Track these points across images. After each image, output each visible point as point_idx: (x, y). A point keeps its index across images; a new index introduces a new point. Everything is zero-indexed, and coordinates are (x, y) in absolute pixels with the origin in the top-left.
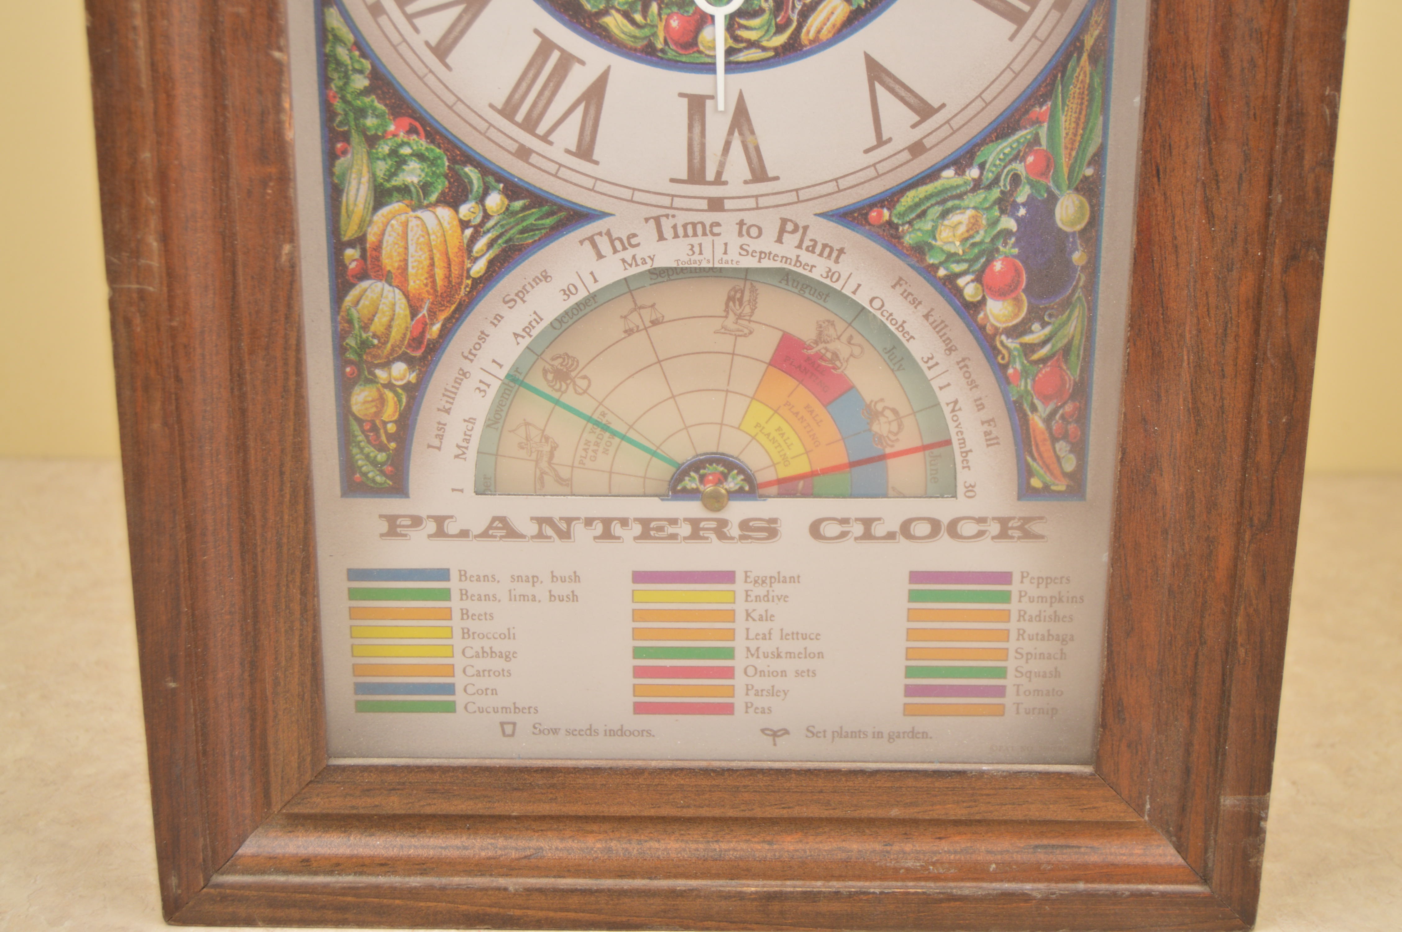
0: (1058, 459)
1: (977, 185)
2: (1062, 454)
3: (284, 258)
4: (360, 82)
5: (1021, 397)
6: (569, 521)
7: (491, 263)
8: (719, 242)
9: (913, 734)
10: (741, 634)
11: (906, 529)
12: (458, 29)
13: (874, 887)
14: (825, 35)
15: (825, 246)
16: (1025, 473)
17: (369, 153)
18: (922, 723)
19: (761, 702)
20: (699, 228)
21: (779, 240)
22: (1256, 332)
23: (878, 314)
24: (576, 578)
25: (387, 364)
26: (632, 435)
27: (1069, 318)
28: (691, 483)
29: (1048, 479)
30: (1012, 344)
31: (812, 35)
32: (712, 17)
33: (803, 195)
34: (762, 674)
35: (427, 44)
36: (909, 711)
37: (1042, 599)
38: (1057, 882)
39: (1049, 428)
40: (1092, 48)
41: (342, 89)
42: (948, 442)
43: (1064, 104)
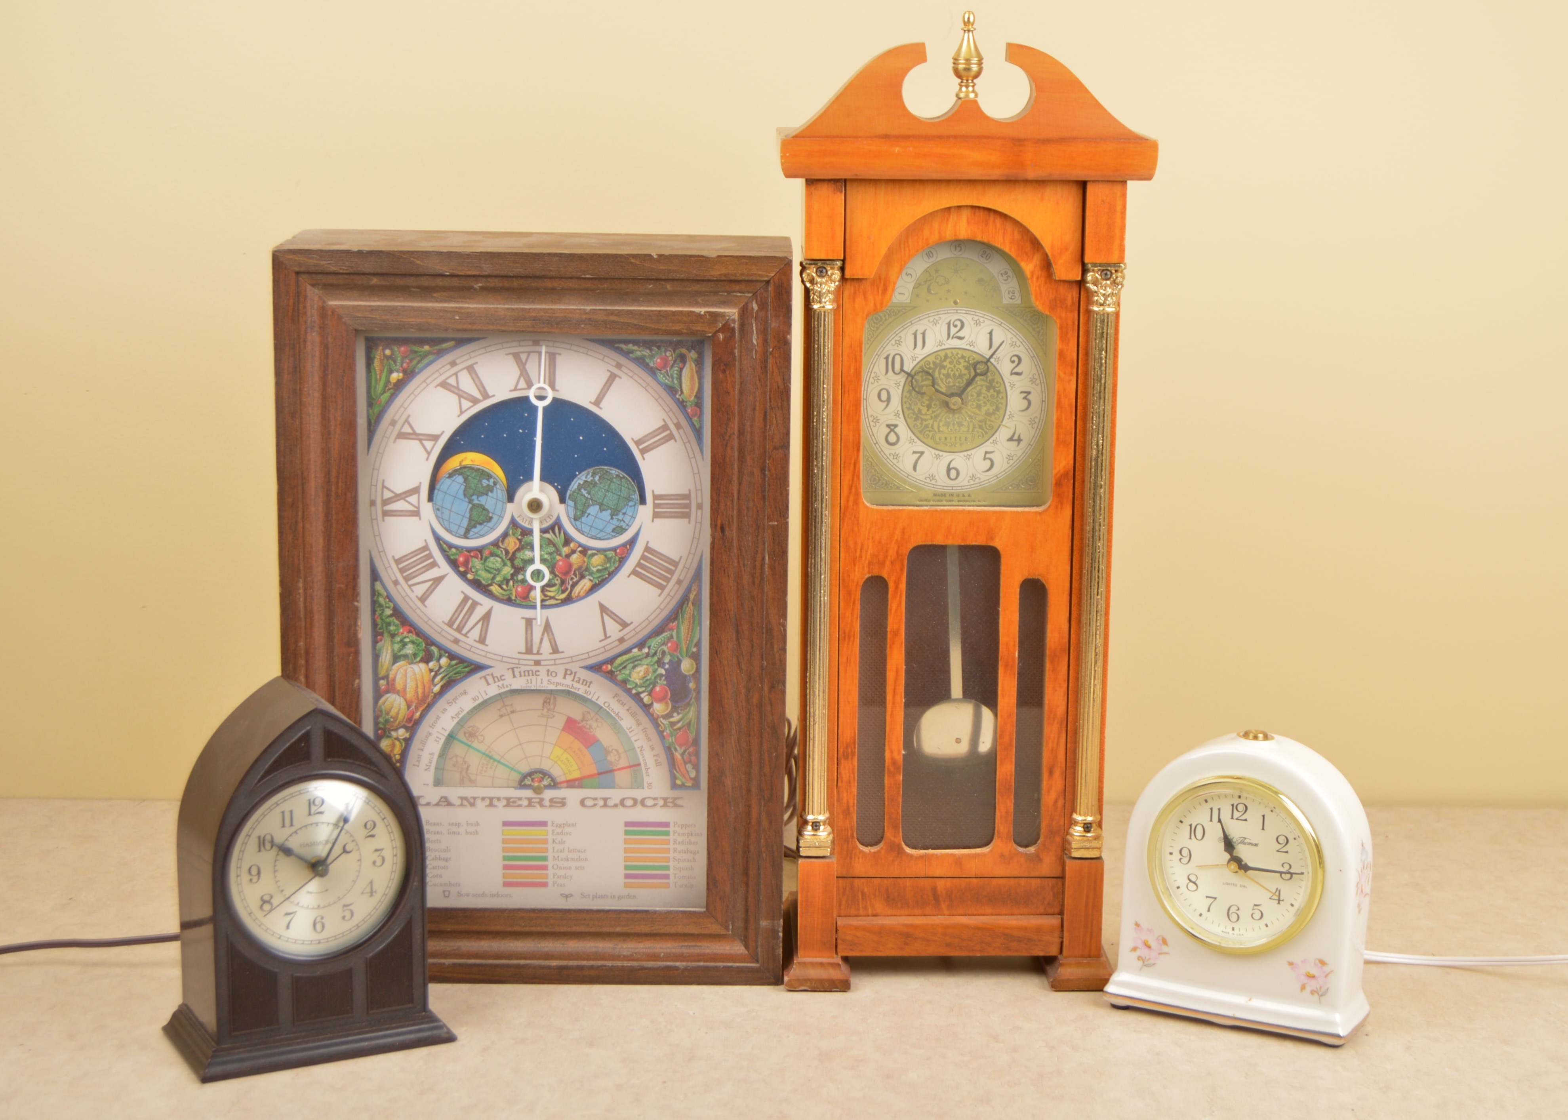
0: (688, 772)
1: (647, 655)
2: (689, 770)
3: (356, 685)
4: (388, 612)
5: (670, 744)
6: (475, 798)
7: (442, 687)
8: (539, 678)
9: (629, 897)
10: (550, 850)
11: (622, 803)
12: (430, 591)
13: (609, 963)
14: (582, 594)
15: (584, 680)
16: (673, 778)
17: (391, 641)
18: (632, 891)
19: (560, 881)
20: (531, 672)
21: (564, 678)
22: (761, 717)
23: (607, 709)
24: (477, 824)
25: (396, 730)
26: (502, 761)
27: (689, 710)
28: (528, 782)
29: (684, 780)
30: (665, 722)
31: (576, 594)
32: (535, 587)
33: (574, 659)
34: (561, 868)
35: (417, 597)
36: (626, 886)
37: (683, 834)
38: (691, 961)
39: (683, 758)
40: (694, 600)
41: (381, 615)
42: (639, 765)
43: (682, 622)
